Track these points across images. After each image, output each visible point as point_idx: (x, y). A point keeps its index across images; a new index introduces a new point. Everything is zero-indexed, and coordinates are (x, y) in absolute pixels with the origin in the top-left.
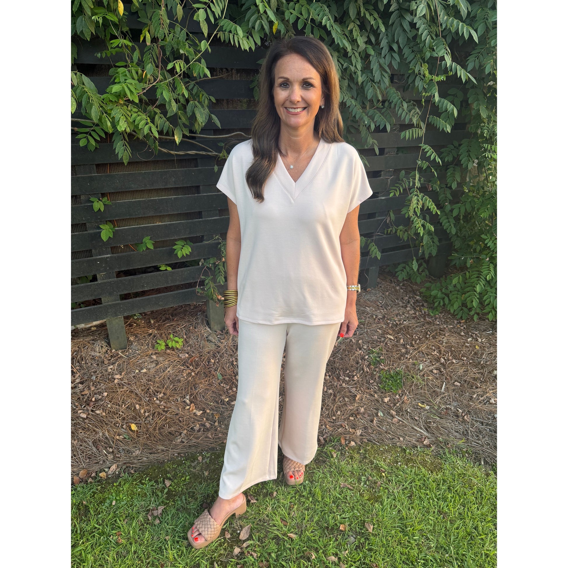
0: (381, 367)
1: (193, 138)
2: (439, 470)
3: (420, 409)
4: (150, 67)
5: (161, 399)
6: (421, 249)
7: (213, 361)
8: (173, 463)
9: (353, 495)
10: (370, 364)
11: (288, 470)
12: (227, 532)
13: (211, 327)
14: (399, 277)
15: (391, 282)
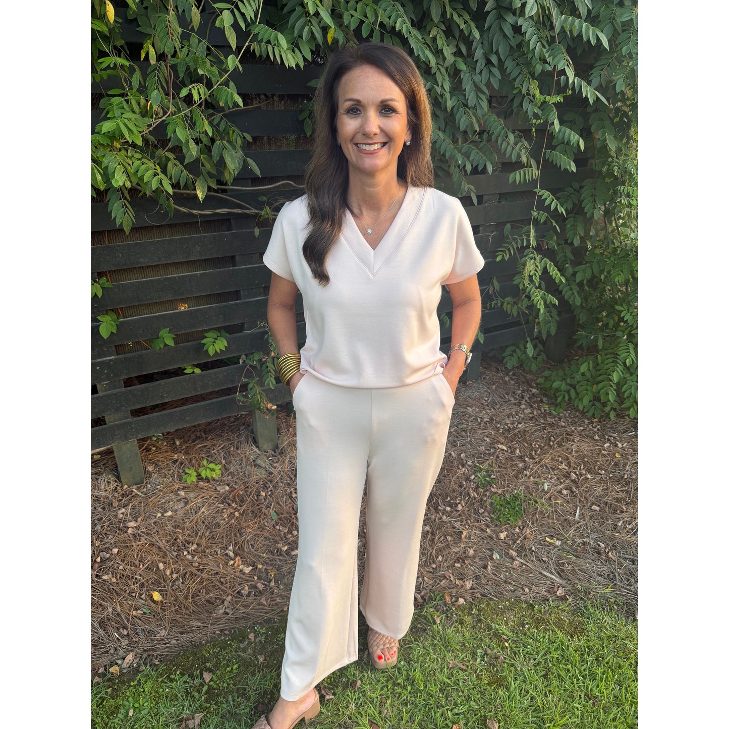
0: (493, 490)
1: (224, 191)
2: (581, 633)
3: (548, 546)
4: (155, 95)
5: (193, 553)
6: (536, 327)
7: (264, 494)
8: (213, 645)
9: (467, 678)
10: (477, 487)
11: (375, 648)
13: (260, 446)
14: (508, 364)
15: (497, 371)
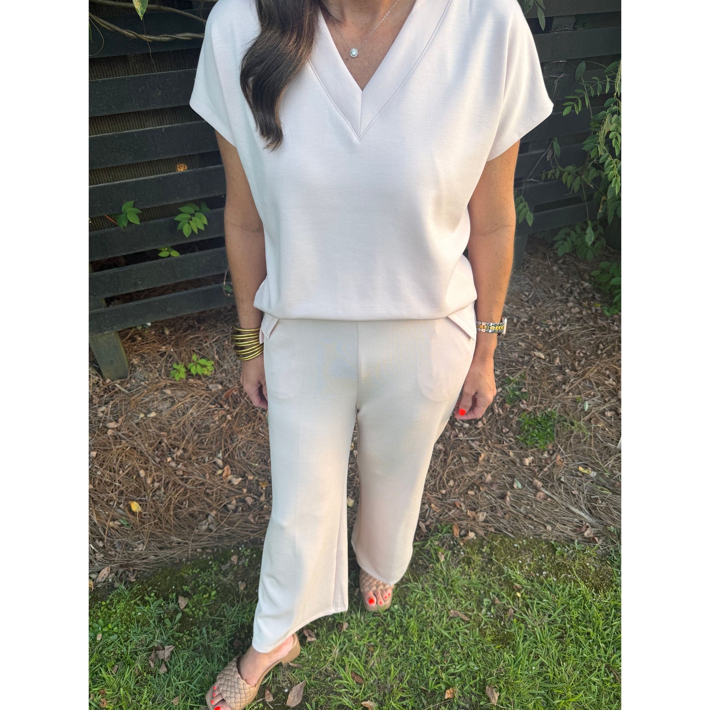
0: (522, 406)
2: (608, 587)
3: (581, 477)
5: (178, 459)
6: (601, 207)
8: (193, 564)
10: (504, 401)
11: (367, 589)
12: (268, 692)
14: (559, 250)
15: (544, 258)
